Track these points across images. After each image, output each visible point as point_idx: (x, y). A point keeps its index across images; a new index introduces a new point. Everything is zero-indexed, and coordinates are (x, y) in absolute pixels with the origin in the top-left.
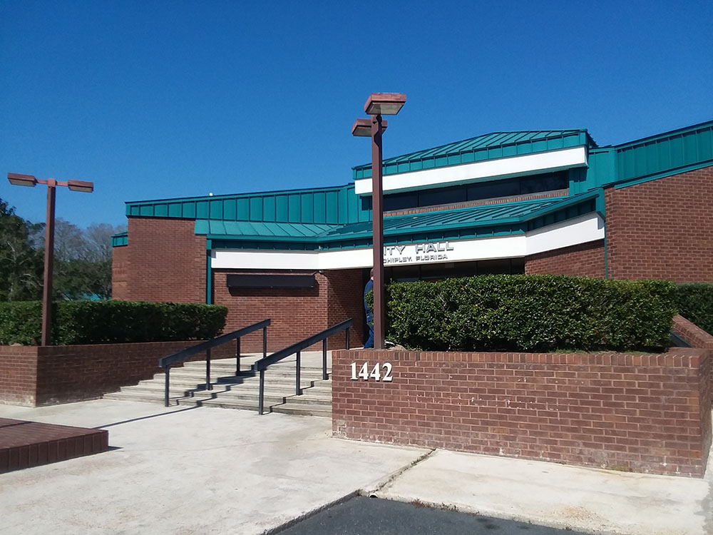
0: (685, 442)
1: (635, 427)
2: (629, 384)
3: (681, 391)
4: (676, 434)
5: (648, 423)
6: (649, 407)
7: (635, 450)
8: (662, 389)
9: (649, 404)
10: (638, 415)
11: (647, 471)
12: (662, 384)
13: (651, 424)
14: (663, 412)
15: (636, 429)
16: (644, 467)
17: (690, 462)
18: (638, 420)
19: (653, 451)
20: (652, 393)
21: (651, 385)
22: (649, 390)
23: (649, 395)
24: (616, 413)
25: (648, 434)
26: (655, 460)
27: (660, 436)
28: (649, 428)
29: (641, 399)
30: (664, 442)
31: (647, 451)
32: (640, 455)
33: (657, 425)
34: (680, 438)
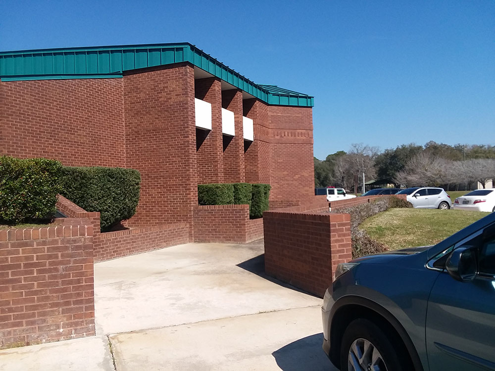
0: (80, 306)
1: (33, 300)
2: (27, 258)
3: (77, 259)
4: (72, 300)
5: (45, 294)
6: (47, 278)
7: (33, 323)
8: (60, 258)
9: (47, 275)
10: (36, 288)
11: (44, 341)
12: (60, 254)
13: (48, 294)
14: (60, 281)
15: (34, 302)
16: (41, 338)
17: (85, 323)
18: (36, 293)
19: (50, 320)
20: (50, 264)
21: (50, 257)
22: (48, 261)
23: (47, 267)
24: (13, 289)
25: (45, 305)
26: (52, 328)
27: (57, 305)
28: (47, 298)
29: (39, 272)
30: (61, 309)
31: (44, 321)
32: (37, 326)
33: (54, 295)
34: (76, 302)
